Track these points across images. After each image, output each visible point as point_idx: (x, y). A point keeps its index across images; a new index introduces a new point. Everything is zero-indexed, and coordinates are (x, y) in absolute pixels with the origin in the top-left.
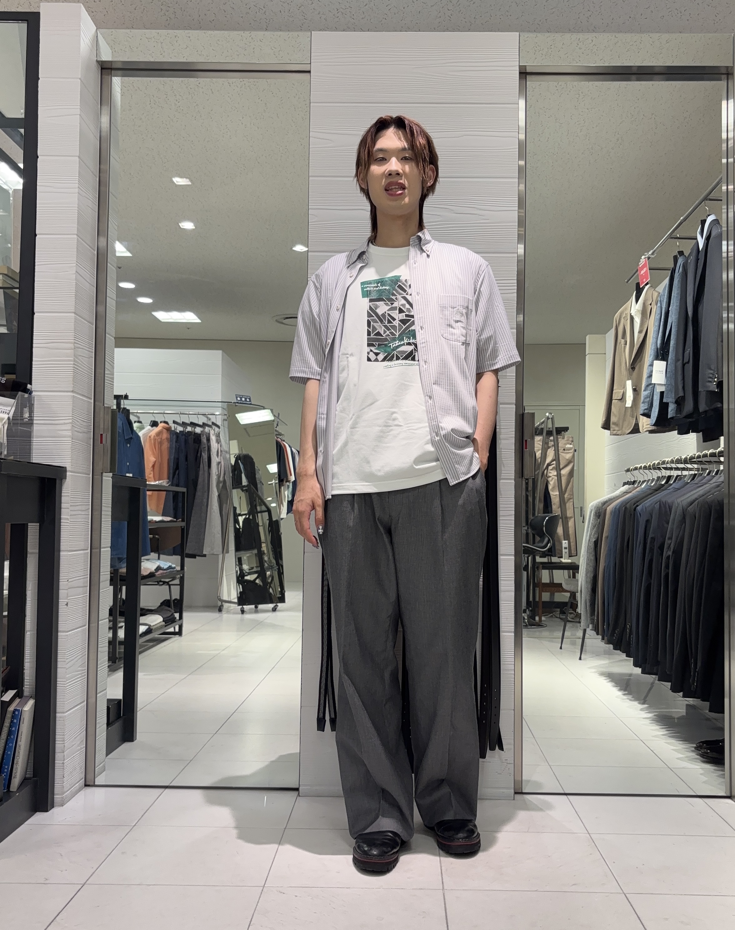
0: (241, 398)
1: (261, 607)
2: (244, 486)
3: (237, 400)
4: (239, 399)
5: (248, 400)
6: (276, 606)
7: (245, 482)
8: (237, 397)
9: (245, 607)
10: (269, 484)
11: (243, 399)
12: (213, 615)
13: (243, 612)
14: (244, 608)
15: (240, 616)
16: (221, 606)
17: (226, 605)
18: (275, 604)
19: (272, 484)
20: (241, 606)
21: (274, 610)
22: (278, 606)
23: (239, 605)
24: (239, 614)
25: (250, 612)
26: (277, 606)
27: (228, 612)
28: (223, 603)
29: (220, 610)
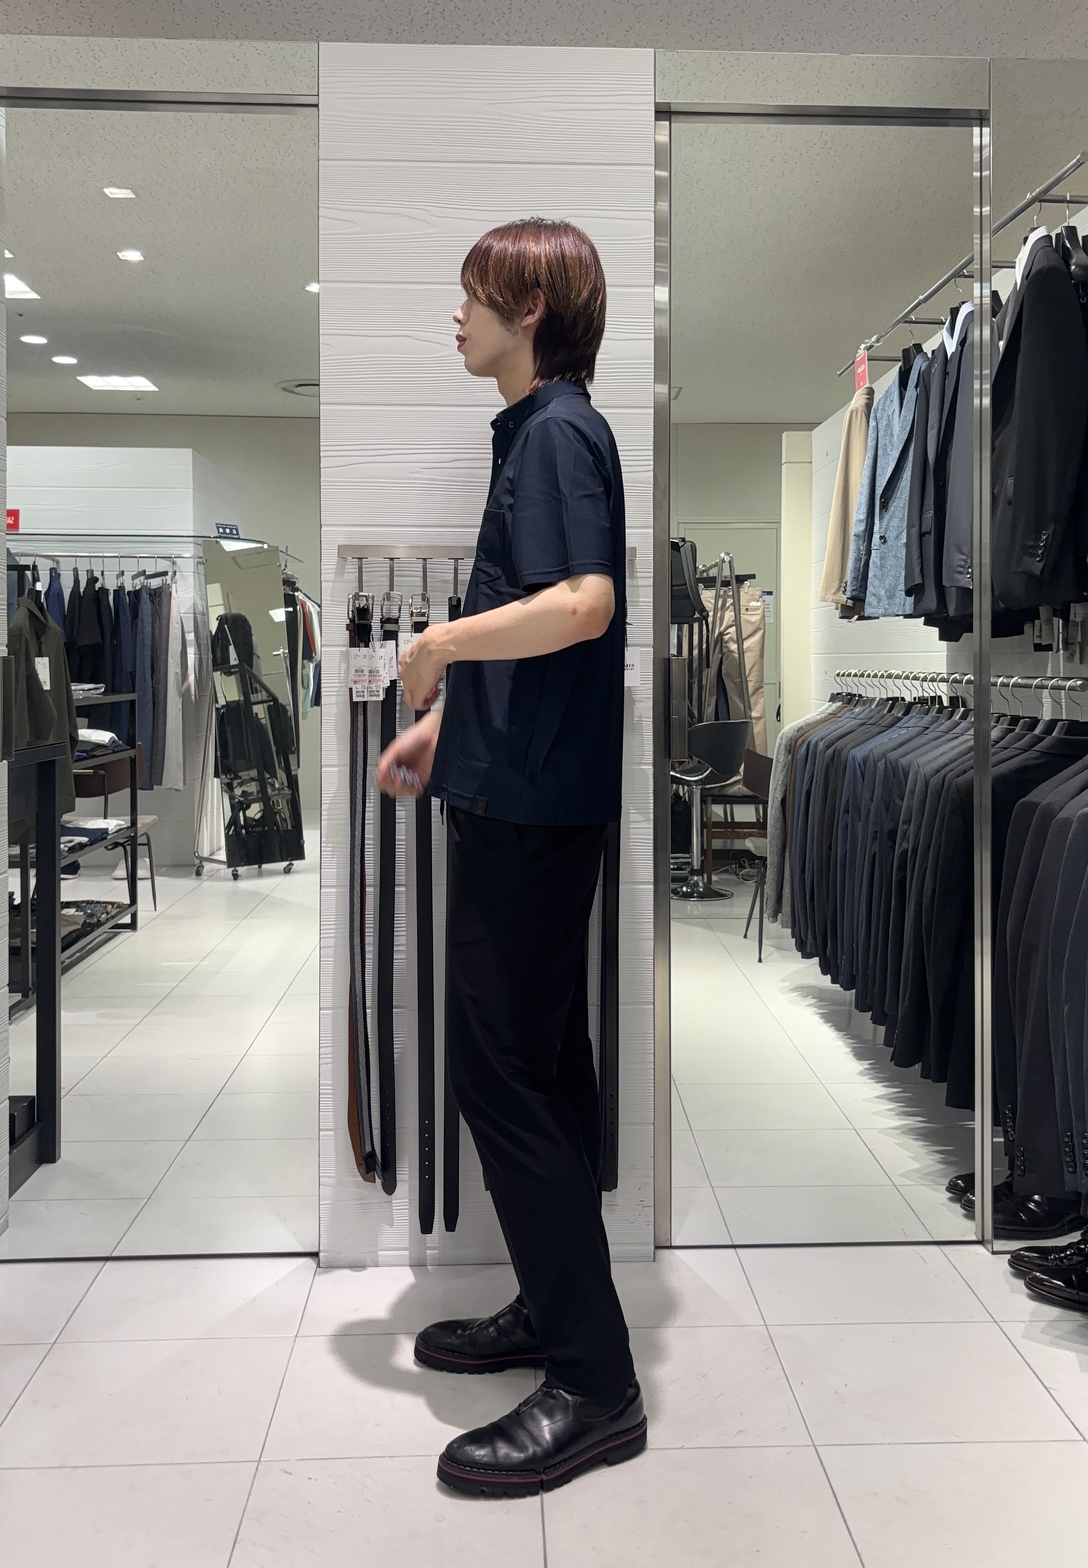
0: (224, 529)
1: (264, 866)
2: (234, 666)
3: (219, 532)
4: (221, 530)
5: (234, 532)
6: (289, 865)
7: (233, 659)
8: (218, 528)
9: (241, 870)
10: (275, 655)
11: (228, 531)
12: (188, 883)
13: (236, 877)
14: (237, 871)
15: (231, 883)
16: (199, 867)
17: (207, 866)
18: (287, 863)
19: (279, 655)
20: (233, 869)
21: (287, 871)
22: (293, 865)
23: (229, 867)
24: (227, 880)
25: (250, 877)
26: (291, 864)
27: (213, 877)
28: (204, 863)
29: (198, 873)
